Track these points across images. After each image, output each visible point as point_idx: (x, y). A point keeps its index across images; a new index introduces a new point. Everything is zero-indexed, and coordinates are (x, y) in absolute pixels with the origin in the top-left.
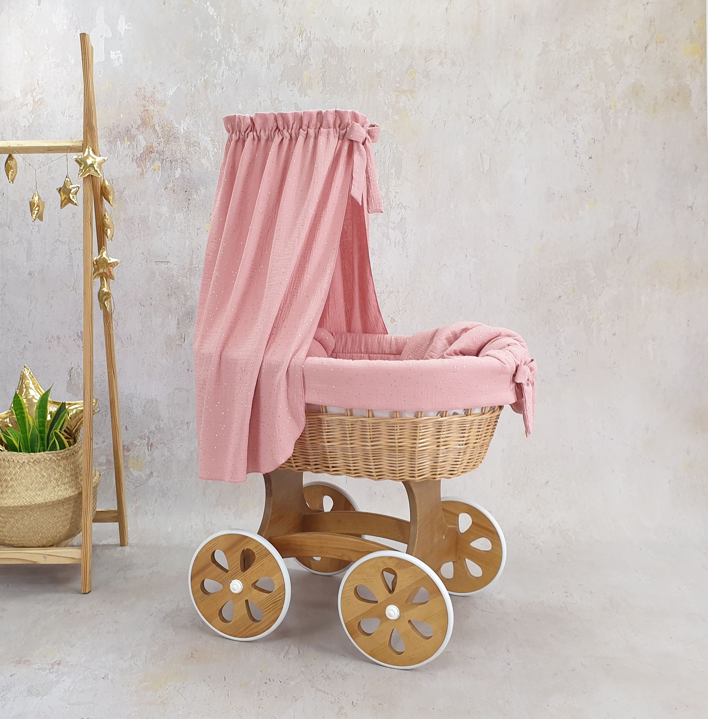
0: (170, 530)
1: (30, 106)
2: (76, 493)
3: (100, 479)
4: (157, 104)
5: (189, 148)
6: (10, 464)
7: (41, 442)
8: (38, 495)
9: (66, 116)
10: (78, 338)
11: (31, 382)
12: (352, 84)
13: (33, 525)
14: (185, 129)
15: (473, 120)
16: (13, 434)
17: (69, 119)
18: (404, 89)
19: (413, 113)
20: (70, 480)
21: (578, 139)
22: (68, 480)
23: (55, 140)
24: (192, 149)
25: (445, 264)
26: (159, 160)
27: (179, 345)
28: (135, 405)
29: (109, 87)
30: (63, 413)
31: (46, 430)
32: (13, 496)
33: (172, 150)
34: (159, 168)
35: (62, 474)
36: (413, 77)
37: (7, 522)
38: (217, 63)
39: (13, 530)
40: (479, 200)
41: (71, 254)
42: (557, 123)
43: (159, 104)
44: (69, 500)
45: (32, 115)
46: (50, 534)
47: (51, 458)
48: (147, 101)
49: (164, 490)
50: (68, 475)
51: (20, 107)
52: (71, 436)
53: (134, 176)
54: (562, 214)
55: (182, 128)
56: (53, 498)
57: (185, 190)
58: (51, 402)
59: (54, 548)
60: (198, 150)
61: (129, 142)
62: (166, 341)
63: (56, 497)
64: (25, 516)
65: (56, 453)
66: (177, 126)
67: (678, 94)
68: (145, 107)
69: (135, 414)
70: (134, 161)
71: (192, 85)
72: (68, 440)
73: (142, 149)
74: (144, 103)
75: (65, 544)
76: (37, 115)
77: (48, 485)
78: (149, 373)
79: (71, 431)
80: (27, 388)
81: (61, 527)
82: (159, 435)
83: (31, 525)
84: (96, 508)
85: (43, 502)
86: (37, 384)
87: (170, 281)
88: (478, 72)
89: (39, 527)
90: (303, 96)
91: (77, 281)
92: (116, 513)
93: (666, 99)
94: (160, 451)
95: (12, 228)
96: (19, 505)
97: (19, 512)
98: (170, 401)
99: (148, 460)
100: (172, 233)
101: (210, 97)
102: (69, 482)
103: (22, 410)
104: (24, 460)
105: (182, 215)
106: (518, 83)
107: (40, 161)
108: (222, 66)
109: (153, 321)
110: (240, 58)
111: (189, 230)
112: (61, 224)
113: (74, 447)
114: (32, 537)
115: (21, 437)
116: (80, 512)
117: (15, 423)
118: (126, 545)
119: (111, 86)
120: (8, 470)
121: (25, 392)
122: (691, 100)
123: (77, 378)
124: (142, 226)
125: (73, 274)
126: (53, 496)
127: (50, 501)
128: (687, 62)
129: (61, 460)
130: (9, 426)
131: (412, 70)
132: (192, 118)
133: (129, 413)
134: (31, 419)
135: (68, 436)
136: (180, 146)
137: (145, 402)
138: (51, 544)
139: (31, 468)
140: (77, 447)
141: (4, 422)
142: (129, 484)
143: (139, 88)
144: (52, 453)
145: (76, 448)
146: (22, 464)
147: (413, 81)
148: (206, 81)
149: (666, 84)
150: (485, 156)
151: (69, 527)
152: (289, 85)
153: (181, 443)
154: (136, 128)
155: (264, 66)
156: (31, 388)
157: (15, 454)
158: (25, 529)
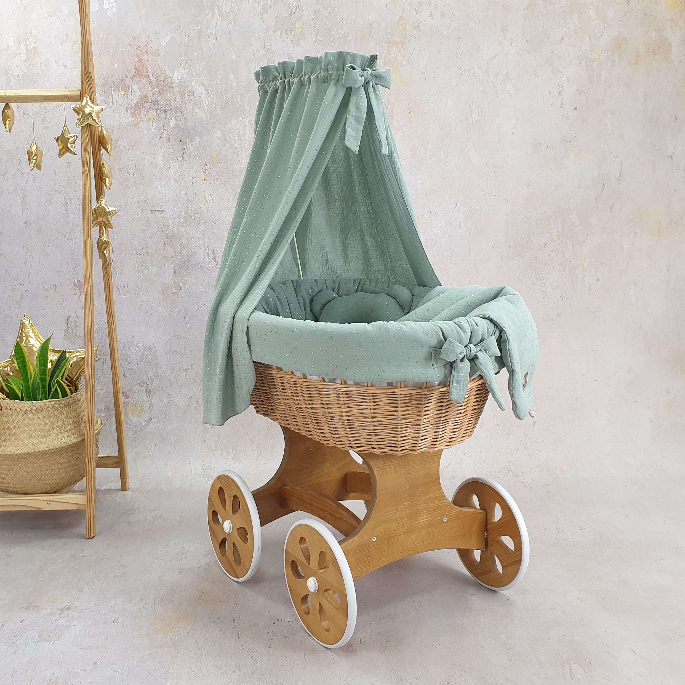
0: (170, 474)
1: (24, 55)
2: (80, 439)
3: (102, 425)
4: (151, 54)
5: (183, 97)
6: (12, 412)
7: (42, 389)
8: (41, 443)
9: (60, 65)
10: (75, 286)
11: (31, 331)
12: (344, 35)
13: (37, 472)
14: (179, 78)
15: (462, 72)
16: (14, 382)
17: (63, 68)
18: (395, 40)
19: (404, 64)
20: (73, 428)
21: (563, 90)
22: (71, 427)
23: (49, 90)
24: (186, 98)
25: (436, 213)
26: (153, 110)
27: (176, 293)
28: (133, 353)
29: (103, 36)
30: (64, 362)
31: (47, 378)
32: (16, 444)
33: (166, 100)
34: (153, 118)
35: (65, 421)
36: (404, 28)
37: (11, 470)
38: (210, 12)
39: (17, 477)
40: (468, 151)
41: (67, 203)
42: (543, 75)
43: (152, 53)
44: (73, 447)
45: (26, 64)
46: (54, 480)
47: (54, 406)
48: (141, 51)
49: (163, 435)
50: (71, 422)
51: (14, 56)
52: (72, 384)
53: (129, 126)
54: (548, 164)
55: (176, 77)
56: (56, 445)
57: (180, 140)
58: (51, 350)
59: (57, 494)
60: (193, 99)
61: (123, 92)
62: (163, 289)
63: (59, 444)
64: (29, 464)
65: (59, 401)
66: (171, 75)
67: (659, 47)
68: (139, 57)
69: (133, 361)
70: (129, 111)
71: (185, 35)
72: (69, 388)
73: (136, 99)
74: (138, 53)
75: (68, 490)
76: (31, 65)
77: (51, 433)
78: (146, 320)
79: (72, 379)
80: (27, 337)
81: (64, 474)
82: (156, 382)
83: (34, 472)
84: (98, 454)
85: (47, 449)
86: (36, 332)
87: (166, 229)
88: (468, 24)
89: (43, 474)
90: (296, 46)
91: (73, 230)
92: (118, 459)
93: (648, 51)
94: (158, 397)
95: (8, 177)
96: (22, 453)
97: (22, 459)
98: (168, 349)
99: (147, 407)
100: (167, 182)
101: (203, 47)
102: (72, 429)
103: (23, 359)
104: (26, 408)
105: (178, 164)
106: (505, 36)
107: (35, 110)
108: (216, 15)
109: (149, 270)
110: (233, 9)
111: (184, 178)
112: (57, 173)
113: (76, 394)
114: (36, 484)
115: (23, 386)
116: (84, 459)
117: (16, 372)
118: (127, 489)
119: (105, 36)
120: (10, 418)
121: (25, 341)
122: (671, 53)
123: (75, 326)
124: (137, 175)
125: (69, 223)
126: (56, 443)
127: (53, 447)
128: (668, 16)
129: (64, 407)
130: (9, 375)
131: (403, 22)
132: (186, 67)
133: (127, 361)
134: (33, 368)
135: (69, 384)
136: (175, 96)
137: (143, 350)
138: (55, 490)
139: (34, 416)
140: (79, 394)
141: (5, 370)
142: (128, 430)
143: (133, 38)
144: (55, 401)
145: (78, 396)
146: (25, 412)
147: (404, 32)
148: (199, 31)
149: (647, 37)
150: (474, 107)
151: (72, 473)
152: (281, 35)
153: (180, 389)
154: (130, 78)
155: (257, 16)
156: (31, 337)
157: (17, 403)
158: (29, 476)
